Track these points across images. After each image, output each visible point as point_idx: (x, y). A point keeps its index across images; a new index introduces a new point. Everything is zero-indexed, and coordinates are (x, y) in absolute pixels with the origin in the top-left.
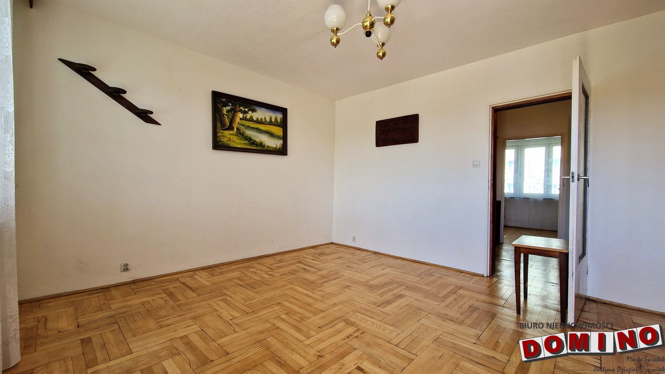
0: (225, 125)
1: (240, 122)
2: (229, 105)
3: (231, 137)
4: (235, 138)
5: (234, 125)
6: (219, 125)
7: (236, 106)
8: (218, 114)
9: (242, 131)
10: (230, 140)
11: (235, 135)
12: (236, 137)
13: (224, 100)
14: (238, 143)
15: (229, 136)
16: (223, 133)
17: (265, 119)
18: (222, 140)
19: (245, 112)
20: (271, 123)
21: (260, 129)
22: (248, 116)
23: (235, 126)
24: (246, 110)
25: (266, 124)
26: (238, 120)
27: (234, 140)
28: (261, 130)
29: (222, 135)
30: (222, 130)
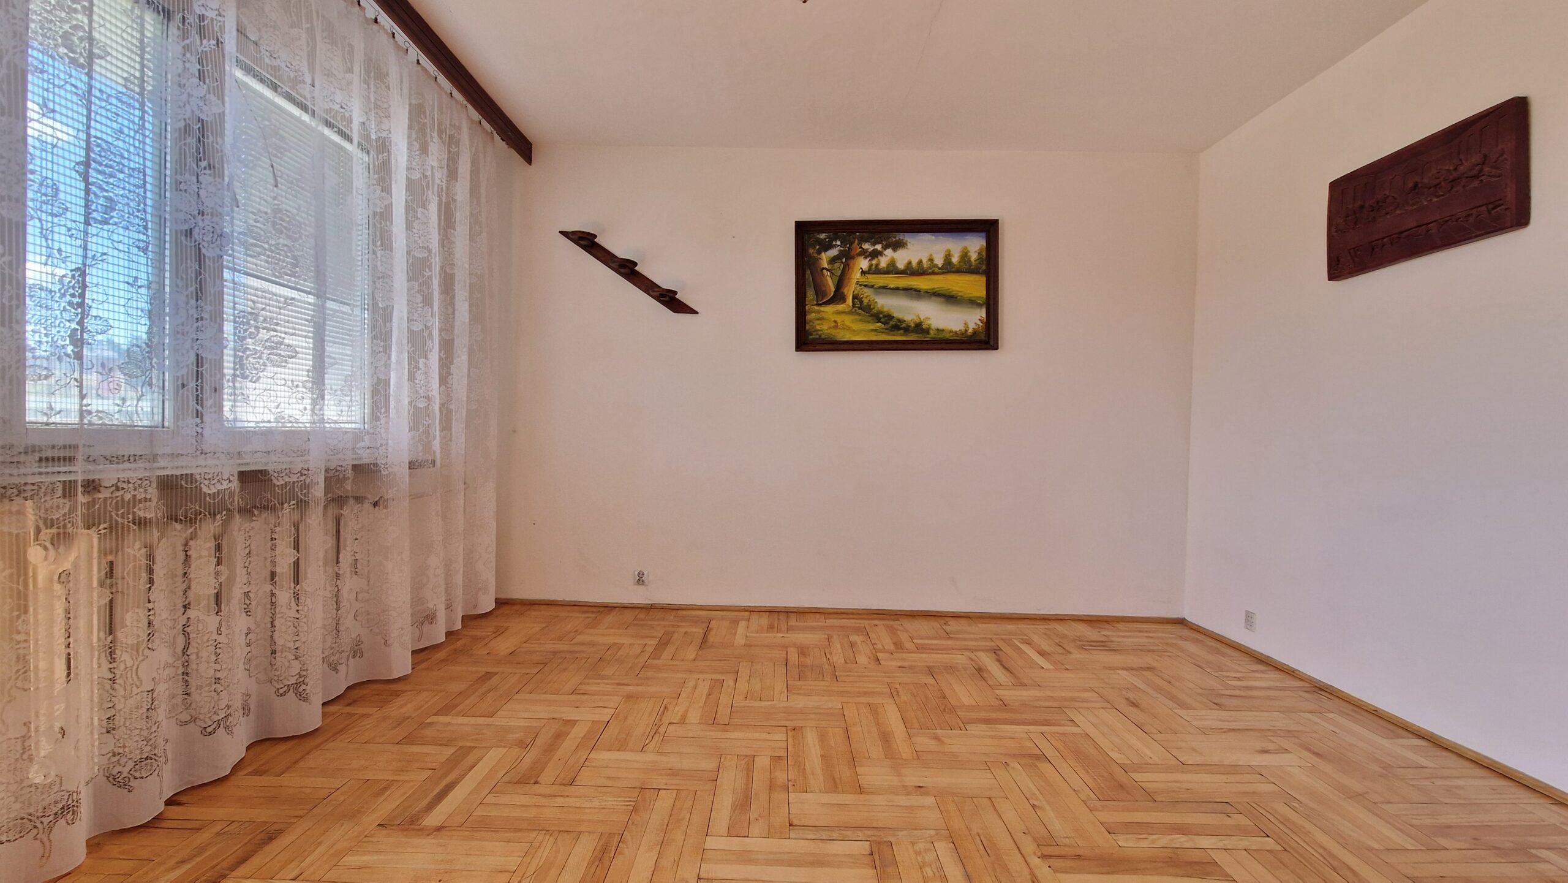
0: (824, 294)
1: (863, 280)
2: (835, 246)
3: (839, 319)
4: (848, 320)
5: (845, 291)
6: (810, 294)
7: (852, 243)
8: (808, 272)
9: (866, 301)
10: (836, 327)
11: (850, 313)
12: (852, 317)
13: (823, 236)
14: (859, 329)
15: (834, 318)
16: (819, 312)
17: (931, 260)
18: (818, 327)
19: (875, 254)
20: (948, 268)
21: (915, 290)
22: (883, 262)
23: (850, 291)
24: (879, 247)
25: (933, 273)
26: (856, 276)
27: (848, 323)
28: (919, 291)
29: (818, 316)
30: (818, 305)
